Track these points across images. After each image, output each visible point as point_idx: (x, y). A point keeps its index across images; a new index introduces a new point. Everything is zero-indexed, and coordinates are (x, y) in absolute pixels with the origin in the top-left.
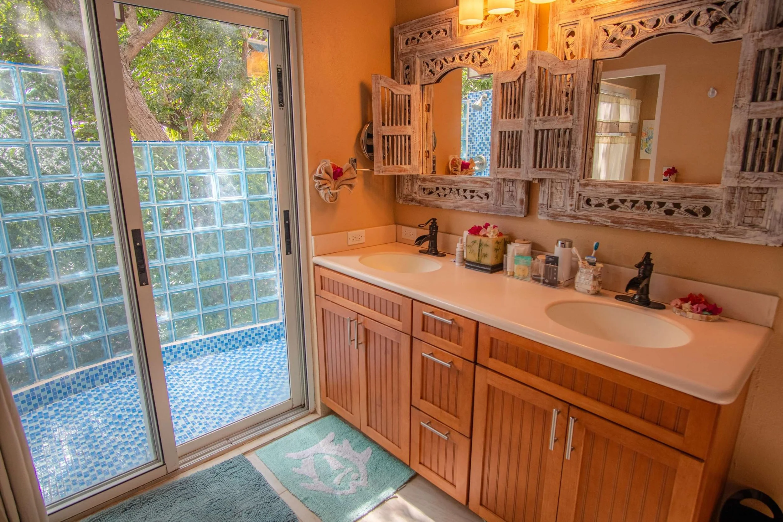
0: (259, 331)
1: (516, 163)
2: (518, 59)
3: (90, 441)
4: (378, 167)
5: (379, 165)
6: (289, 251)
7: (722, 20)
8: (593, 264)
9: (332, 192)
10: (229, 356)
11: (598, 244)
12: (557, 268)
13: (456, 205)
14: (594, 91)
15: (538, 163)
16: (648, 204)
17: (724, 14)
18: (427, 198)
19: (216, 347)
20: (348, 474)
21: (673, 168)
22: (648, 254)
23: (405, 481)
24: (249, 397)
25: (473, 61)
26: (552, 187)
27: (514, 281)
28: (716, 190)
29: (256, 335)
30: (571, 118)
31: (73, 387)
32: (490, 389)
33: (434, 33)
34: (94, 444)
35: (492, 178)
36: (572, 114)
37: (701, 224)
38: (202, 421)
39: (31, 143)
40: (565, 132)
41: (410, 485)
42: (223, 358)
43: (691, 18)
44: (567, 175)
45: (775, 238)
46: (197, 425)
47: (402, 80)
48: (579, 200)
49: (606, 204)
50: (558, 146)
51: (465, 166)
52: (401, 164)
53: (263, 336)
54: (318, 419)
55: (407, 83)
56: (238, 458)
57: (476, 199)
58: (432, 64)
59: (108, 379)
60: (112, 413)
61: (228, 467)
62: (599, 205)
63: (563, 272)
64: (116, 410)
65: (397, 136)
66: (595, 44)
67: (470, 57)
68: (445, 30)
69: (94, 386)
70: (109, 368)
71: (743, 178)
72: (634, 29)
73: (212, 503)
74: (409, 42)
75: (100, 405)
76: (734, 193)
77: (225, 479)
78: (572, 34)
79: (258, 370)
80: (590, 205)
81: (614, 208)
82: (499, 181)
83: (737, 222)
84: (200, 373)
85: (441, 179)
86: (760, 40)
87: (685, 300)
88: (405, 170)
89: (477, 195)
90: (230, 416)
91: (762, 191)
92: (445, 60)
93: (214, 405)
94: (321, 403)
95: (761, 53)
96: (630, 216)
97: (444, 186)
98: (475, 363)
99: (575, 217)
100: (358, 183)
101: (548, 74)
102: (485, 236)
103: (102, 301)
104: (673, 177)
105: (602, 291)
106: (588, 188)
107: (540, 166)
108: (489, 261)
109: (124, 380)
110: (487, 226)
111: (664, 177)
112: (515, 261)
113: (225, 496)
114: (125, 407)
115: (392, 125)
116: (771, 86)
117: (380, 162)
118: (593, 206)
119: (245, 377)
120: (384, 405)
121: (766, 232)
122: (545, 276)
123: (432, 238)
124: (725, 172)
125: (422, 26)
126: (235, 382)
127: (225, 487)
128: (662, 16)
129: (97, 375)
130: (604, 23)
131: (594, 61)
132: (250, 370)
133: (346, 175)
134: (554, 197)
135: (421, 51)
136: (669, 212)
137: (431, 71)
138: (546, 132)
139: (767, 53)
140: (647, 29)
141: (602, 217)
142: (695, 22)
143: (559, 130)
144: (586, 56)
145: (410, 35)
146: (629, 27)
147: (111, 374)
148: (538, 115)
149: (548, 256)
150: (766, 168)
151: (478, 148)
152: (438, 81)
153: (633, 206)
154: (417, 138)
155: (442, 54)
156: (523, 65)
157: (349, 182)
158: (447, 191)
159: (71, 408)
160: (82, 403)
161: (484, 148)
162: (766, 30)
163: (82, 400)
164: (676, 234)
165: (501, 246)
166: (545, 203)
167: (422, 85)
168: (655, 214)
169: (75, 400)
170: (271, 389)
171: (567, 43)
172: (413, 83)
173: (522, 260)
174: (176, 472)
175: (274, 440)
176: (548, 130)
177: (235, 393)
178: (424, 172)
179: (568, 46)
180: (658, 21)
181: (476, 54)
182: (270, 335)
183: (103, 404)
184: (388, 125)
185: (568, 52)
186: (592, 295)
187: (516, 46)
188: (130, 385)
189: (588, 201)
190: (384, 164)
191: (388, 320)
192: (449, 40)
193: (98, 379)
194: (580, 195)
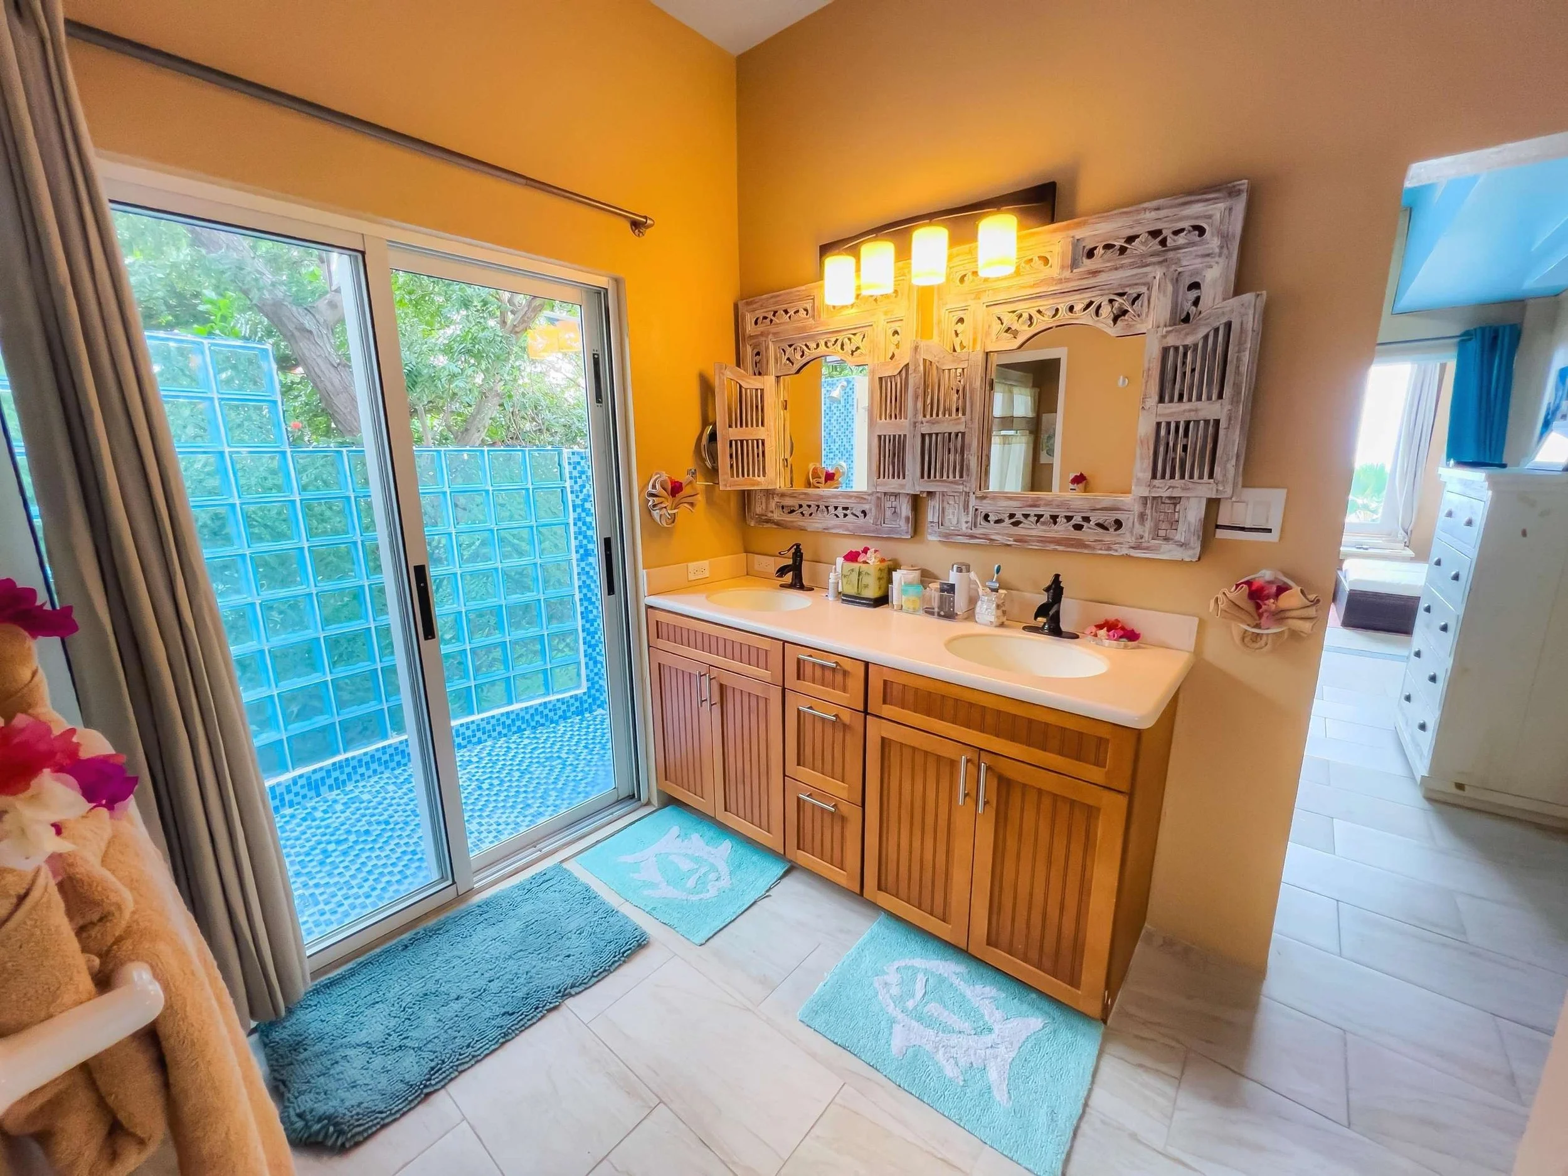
0: (555, 705)
1: (899, 471)
2: (898, 348)
3: (328, 868)
4: (724, 480)
5: (726, 477)
6: (611, 590)
7: (1124, 312)
8: (996, 590)
9: (670, 512)
10: (514, 742)
11: (999, 567)
12: (954, 597)
13: (824, 526)
14: (988, 388)
15: (926, 472)
16: (1054, 518)
17: (1127, 307)
18: (789, 518)
19: (494, 730)
20: (704, 874)
21: (1081, 474)
22: (1057, 576)
23: (779, 876)
24: (554, 793)
25: (842, 348)
26: (943, 501)
27: (902, 614)
28: (1127, 500)
29: (550, 710)
30: (963, 419)
31: (287, 798)
32: (885, 742)
33: (791, 313)
34: (336, 872)
35: (870, 492)
36: (964, 414)
37: (1113, 539)
38: (491, 828)
39: (227, 450)
40: (957, 435)
41: (785, 881)
42: (506, 745)
43: (1093, 307)
44: (961, 487)
45: (1191, 552)
46: (485, 834)
47: (750, 371)
48: (976, 516)
49: (1007, 520)
50: (949, 453)
51: (830, 477)
52: (754, 476)
53: (560, 713)
54: (654, 812)
55: (757, 373)
56: (554, 868)
57: (850, 517)
58: (789, 350)
59: (339, 784)
60: (354, 829)
61: (541, 881)
62: (998, 522)
63: (960, 602)
64: (359, 824)
65: (747, 441)
66: (988, 334)
67: (839, 343)
68: (806, 310)
69: (318, 795)
70: (341, 767)
71: (1154, 486)
72: (1031, 318)
73: (527, 926)
74: (759, 321)
75: (334, 819)
76: (1146, 504)
77: (540, 895)
78: (961, 320)
79: (559, 757)
80: (989, 521)
81: (1016, 524)
82: (879, 495)
83: (1151, 536)
84: (477, 767)
85: (805, 494)
86: (1164, 337)
87: (1100, 627)
88: (758, 483)
89: (852, 514)
90: (529, 818)
91: (1175, 501)
92: (806, 345)
93: (504, 806)
94: (659, 791)
95: (1165, 351)
96: (1034, 533)
97: (809, 503)
98: (866, 712)
99: (972, 537)
100: (700, 499)
101: (934, 367)
102: (865, 562)
103: (331, 673)
104: (1081, 486)
105: (1007, 623)
106: (985, 501)
107: (929, 477)
108: (872, 592)
109: (363, 783)
110: (866, 551)
111: (1072, 486)
112: (903, 592)
113: (544, 916)
114: (373, 819)
115: (741, 426)
116: (1177, 386)
117: (727, 474)
118: (992, 523)
119: (541, 768)
120: (747, 781)
121: (1181, 546)
122: (941, 608)
123: (795, 568)
124: (1135, 480)
125: (776, 303)
126: (529, 776)
127: (542, 905)
128: (1062, 305)
129: (323, 779)
130: (998, 310)
131: (987, 353)
132: (547, 759)
133: (687, 491)
134: (946, 513)
135: (774, 334)
136: (1078, 527)
137: (788, 359)
138: (934, 436)
139: (1172, 351)
140: (1046, 319)
141: (1003, 535)
142: (1097, 313)
143: (950, 434)
144: (978, 348)
145: (760, 314)
146: (1025, 316)
147: (345, 777)
148: (925, 416)
149: (942, 584)
150: (1177, 475)
151: (837, 452)
152: (798, 372)
153: (1037, 521)
154: (774, 443)
155: (803, 338)
156: (904, 357)
157: (690, 500)
158: (813, 508)
159: (288, 828)
160: (304, 819)
161: (844, 452)
162: (1170, 326)
163: (304, 815)
164: (1086, 551)
165: (885, 575)
166: (936, 520)
167: (777, 377)
168: (1063, 529)
169: (293, 816)
170: (581, 780)
171: (956, 331)
172: (766, 374)
173: (911, 589)
174: (470, 892)
175: (598, 842)
176: (937, 434)
177: (532, 789)
178: (782, 486)
179: (957, 335)
180: (1057, 310)
181: (846, 340)
182: (569, 711)
183: (337, 818)
184: (736, 427)
185: (957, 341)
186: (996, 626)
187: (896, 333)
188: (374, 790)
189: (986, 517)
190: (732, 476)
191: (752, 670)
192: (811, 321)
193: (323, 784)
194: (976, 510)
